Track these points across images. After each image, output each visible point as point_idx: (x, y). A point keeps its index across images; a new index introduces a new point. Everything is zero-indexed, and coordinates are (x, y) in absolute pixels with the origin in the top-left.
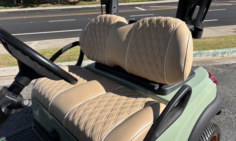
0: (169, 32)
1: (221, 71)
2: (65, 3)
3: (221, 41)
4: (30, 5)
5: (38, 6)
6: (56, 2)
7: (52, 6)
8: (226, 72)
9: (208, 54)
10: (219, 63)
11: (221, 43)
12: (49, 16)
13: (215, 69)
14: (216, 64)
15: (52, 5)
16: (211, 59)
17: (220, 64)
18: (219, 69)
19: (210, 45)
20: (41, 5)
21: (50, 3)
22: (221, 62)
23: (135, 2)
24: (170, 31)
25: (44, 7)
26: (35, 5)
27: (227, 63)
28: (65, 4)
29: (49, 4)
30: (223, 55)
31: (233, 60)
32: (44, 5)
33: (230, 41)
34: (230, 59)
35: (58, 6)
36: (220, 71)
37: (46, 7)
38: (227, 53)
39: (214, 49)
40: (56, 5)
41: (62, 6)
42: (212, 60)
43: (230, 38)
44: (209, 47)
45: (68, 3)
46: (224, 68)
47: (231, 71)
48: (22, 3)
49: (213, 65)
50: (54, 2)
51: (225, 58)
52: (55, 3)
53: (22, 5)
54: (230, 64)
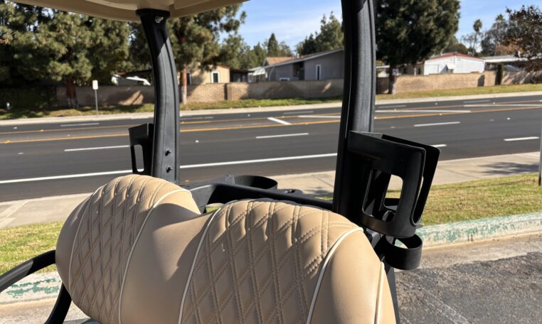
0: (308, 268)
1: (475, 281)
2: (111, 107)
3: (462, 198)
4: (28, 113)
5: (47, 114)
6: (89, 106)
7: (79, 115)
8: (487, 284)
9: (437, 236)
10: (465, 258)
11: (461, 204)
12: (69, 137)
13: (460, 276)
14: (459, 262)
15: (80, 112)
16: (446, 248)
17: (469, 261)
18: (467, 277)
19: (438, 211)
20: (53, 113)
21: (76, 108)
22: (471, 257)
23: (267, 106)
24: (310, 266)
25: (61, 116)
26: (40, 114)
27: (485, 260)
28: (111, 110)
29: (72, 111)
30: (472, 236)
31: (498, 249)
32: (62, 112)
33: (482, 199)
34: (489, 247)
35: (94, 114)
36: (472, 282)
37: (66, 116)
38: (479, 232)
39: (449, 220)
40: (89, 112)
41: (104, 114)
42: (449, 251)
43: (480, 190)
44: (437, 217)
46: (479, 274)
47: (499, 282)
48: (9, 109)
49: (453, 263)
50: (86, 106)
51: (478, 244)
52: (88, 108)
53: (8, 113)
54: (491, 261)
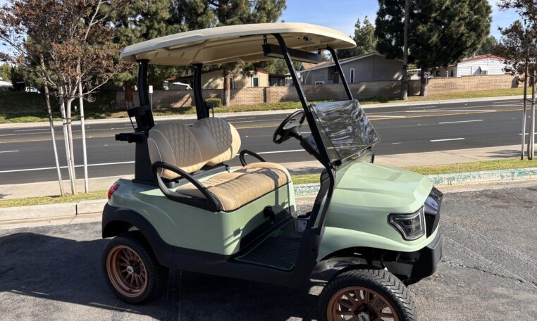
5: (109, 116)
20: (114, 114)
25: (121, 117)
28: (164, 112)
30: (451, 181)
31: (465, 188)
32: (121, 114)
37: (125, 117)
38: (456, 180)
45: (169, 110)
48: (76, 111)
51: (454, 186)
